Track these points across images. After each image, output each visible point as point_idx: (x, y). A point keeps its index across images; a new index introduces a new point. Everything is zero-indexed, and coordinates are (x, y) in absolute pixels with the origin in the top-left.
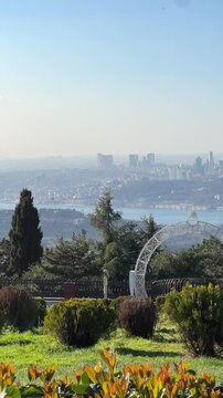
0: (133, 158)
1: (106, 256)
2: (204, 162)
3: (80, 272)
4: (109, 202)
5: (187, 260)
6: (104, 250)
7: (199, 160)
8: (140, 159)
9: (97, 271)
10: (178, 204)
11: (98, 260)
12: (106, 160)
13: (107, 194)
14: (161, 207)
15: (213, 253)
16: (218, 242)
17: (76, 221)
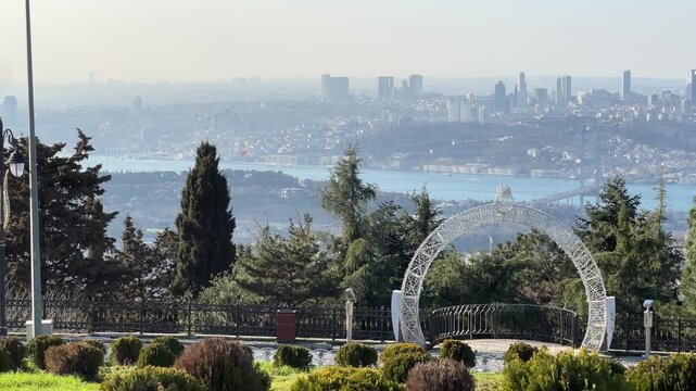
0: (385, 83)
1: (349, 262)
2: (509, 91)
3: (303, 290)
4: (354, 167)
5: (490, 270)
6: (344, 252)
7: (500, 87)
8: (398, 85)
9: (332, 290)
10: (464, 164)
11: (334, 268)
12: (337, 85)
13: (351, 153)
14: (432, 168)
15: (537, 257)
16: (544, 239)
17: (284, 192)
